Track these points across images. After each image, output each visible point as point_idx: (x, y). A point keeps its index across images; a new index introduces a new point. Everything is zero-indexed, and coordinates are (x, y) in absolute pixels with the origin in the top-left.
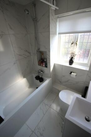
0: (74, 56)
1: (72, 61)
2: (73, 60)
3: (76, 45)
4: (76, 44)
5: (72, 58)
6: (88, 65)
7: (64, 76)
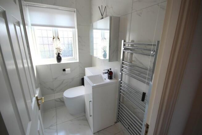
0: (60, 51)
1: (60, 58)
2: (61, 56)
3: (58, 40)
4: (59, 38)
5: (59, 54)
6: (75, 59)
7: (56, 79)
